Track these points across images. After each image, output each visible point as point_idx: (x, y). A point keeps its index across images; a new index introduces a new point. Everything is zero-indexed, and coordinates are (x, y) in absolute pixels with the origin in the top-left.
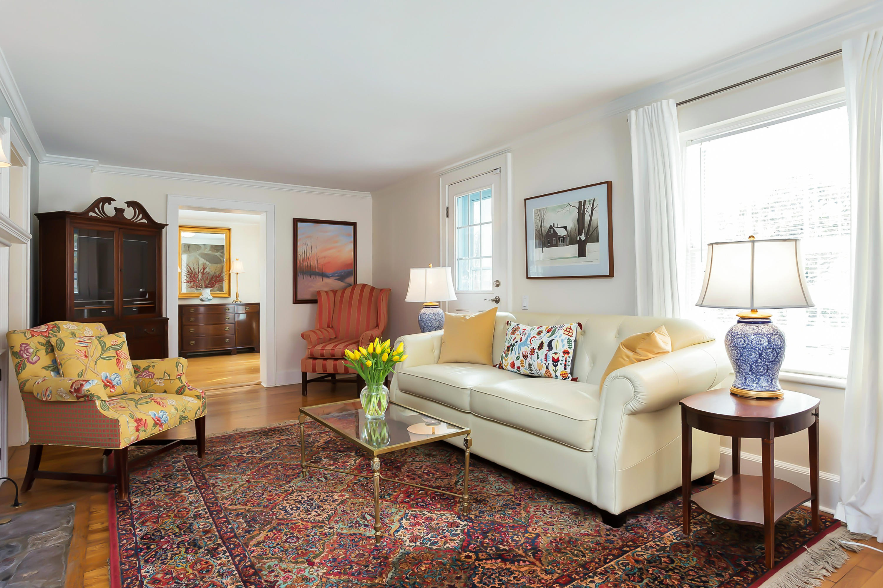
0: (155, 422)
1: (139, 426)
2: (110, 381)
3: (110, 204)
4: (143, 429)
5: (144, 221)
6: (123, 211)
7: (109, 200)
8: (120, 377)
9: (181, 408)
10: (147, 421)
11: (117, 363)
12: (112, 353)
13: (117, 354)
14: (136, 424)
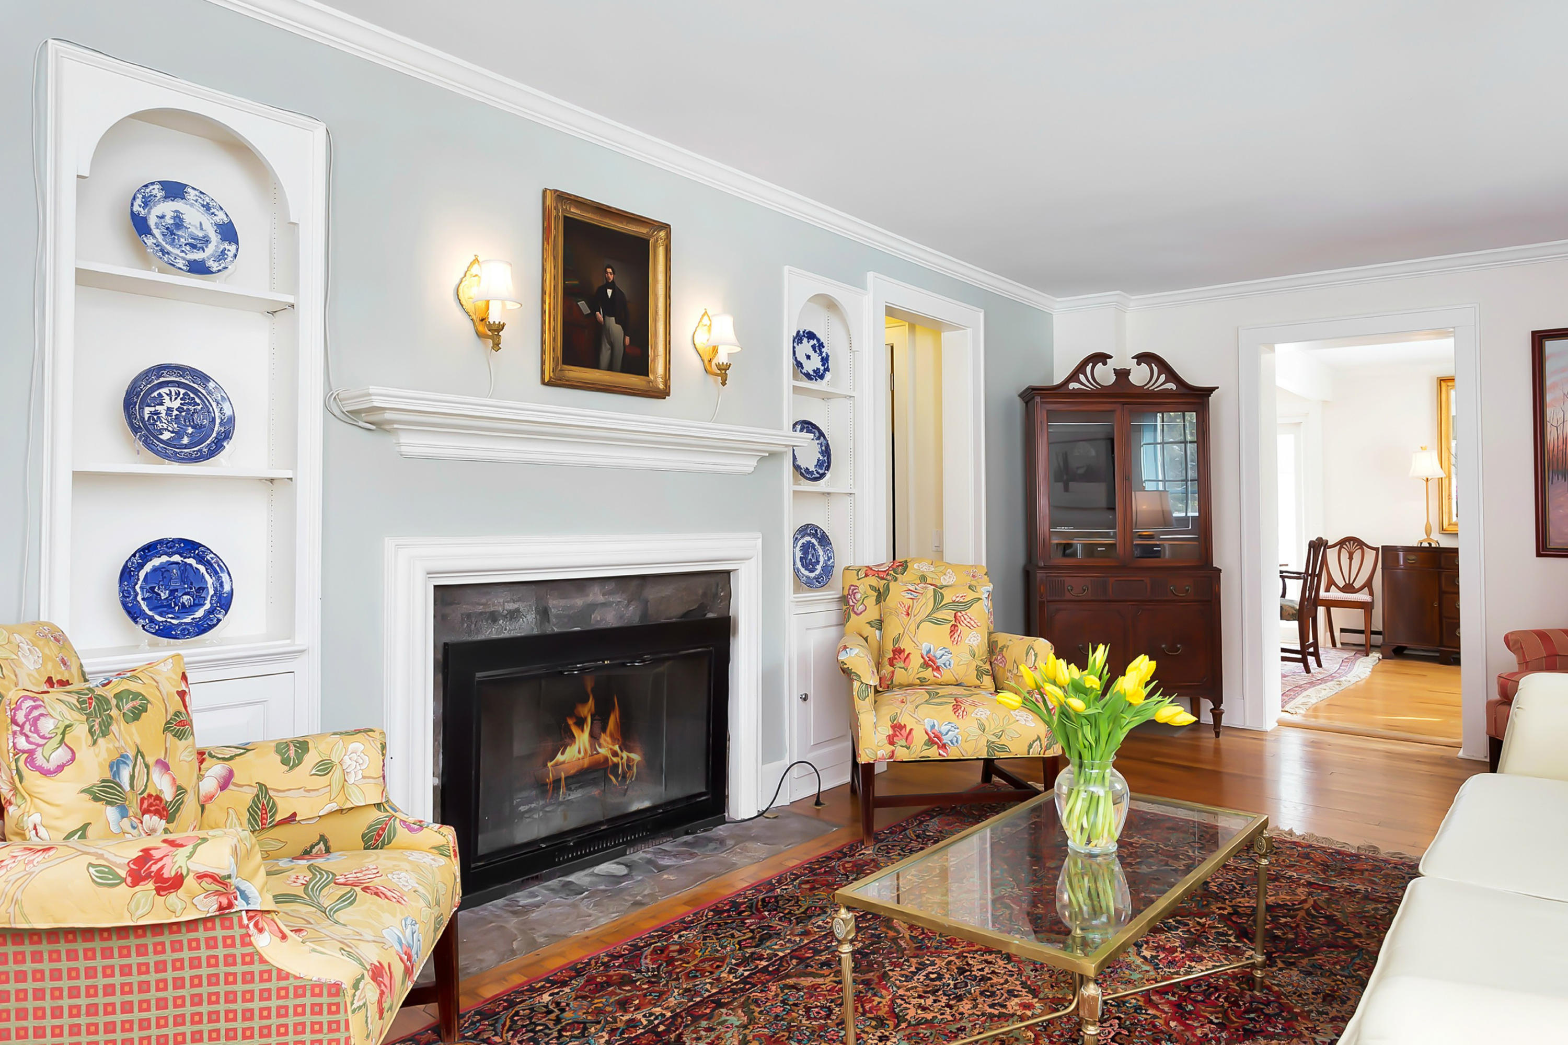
0: (930, 737)
1: (895, 735)
2: (933, 658)
3: (1105, 364)
4: (903, 743)
5: (1171, 386)
6: (1127, 373)
7: (1101, 358)
8: (950, 655)
9: (993, 727)
10: (914, 732)
11: (951, 632)
12: (948, 614)
13: (955, 617)
14: (891, 732)
